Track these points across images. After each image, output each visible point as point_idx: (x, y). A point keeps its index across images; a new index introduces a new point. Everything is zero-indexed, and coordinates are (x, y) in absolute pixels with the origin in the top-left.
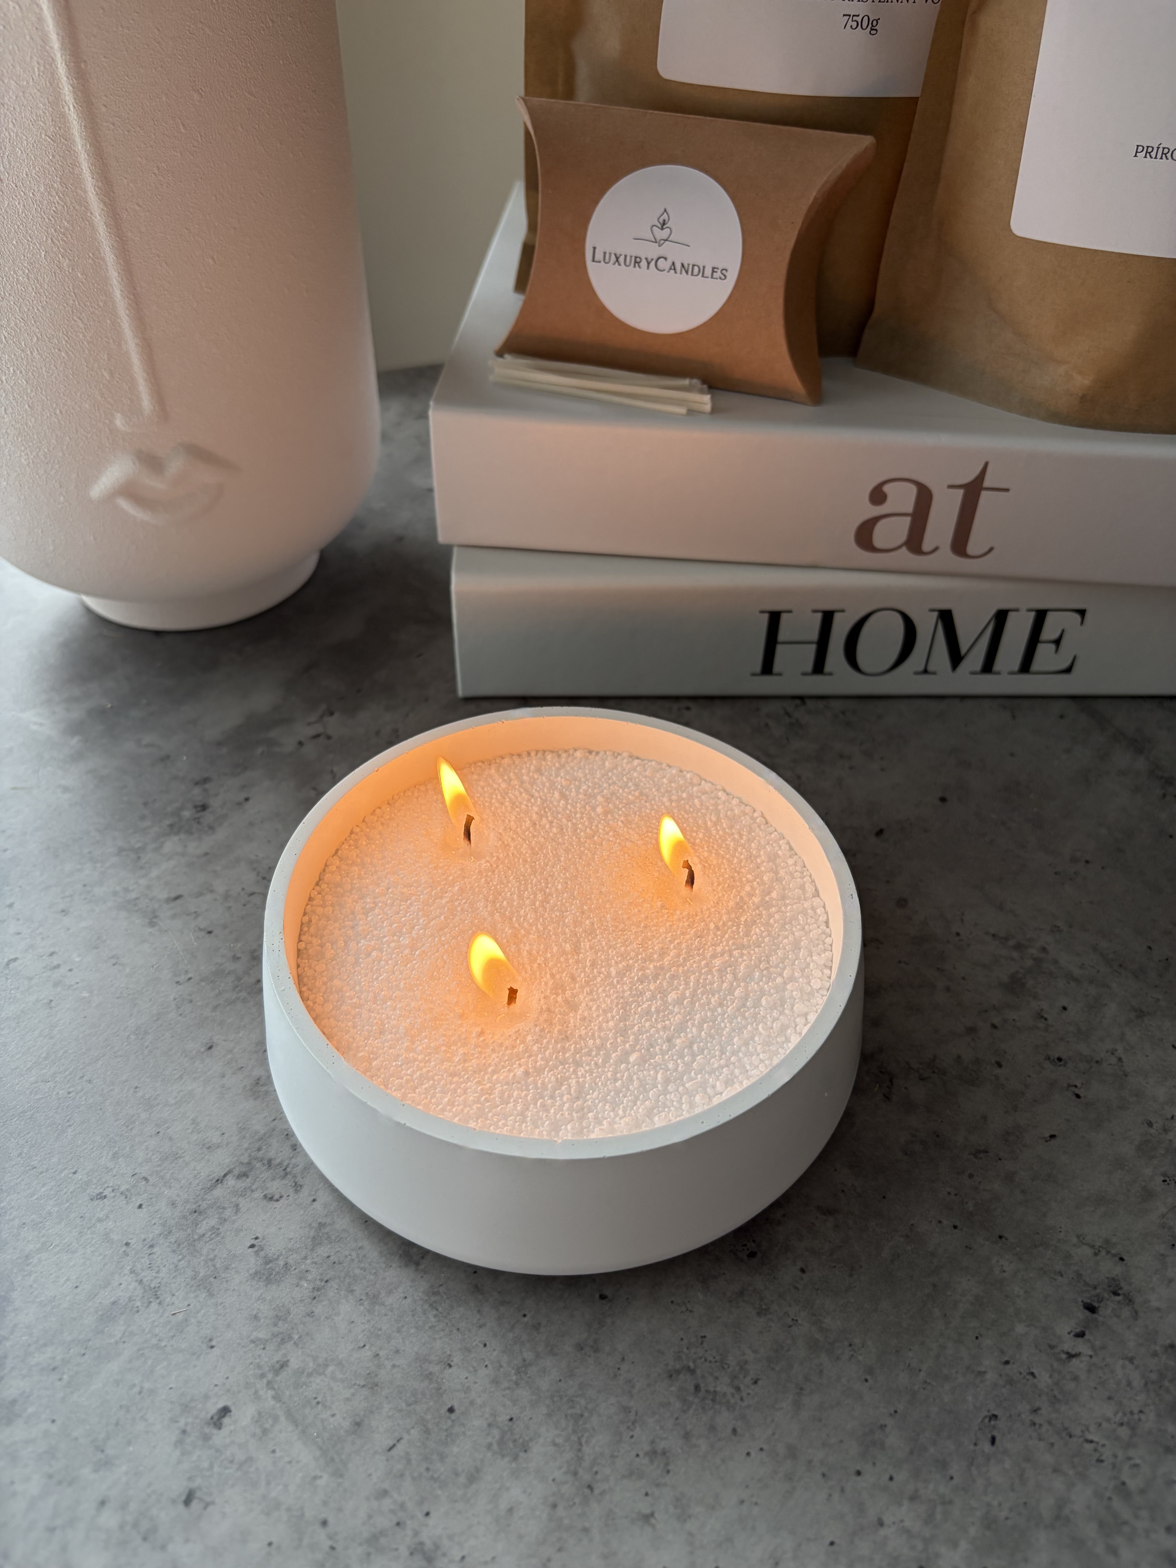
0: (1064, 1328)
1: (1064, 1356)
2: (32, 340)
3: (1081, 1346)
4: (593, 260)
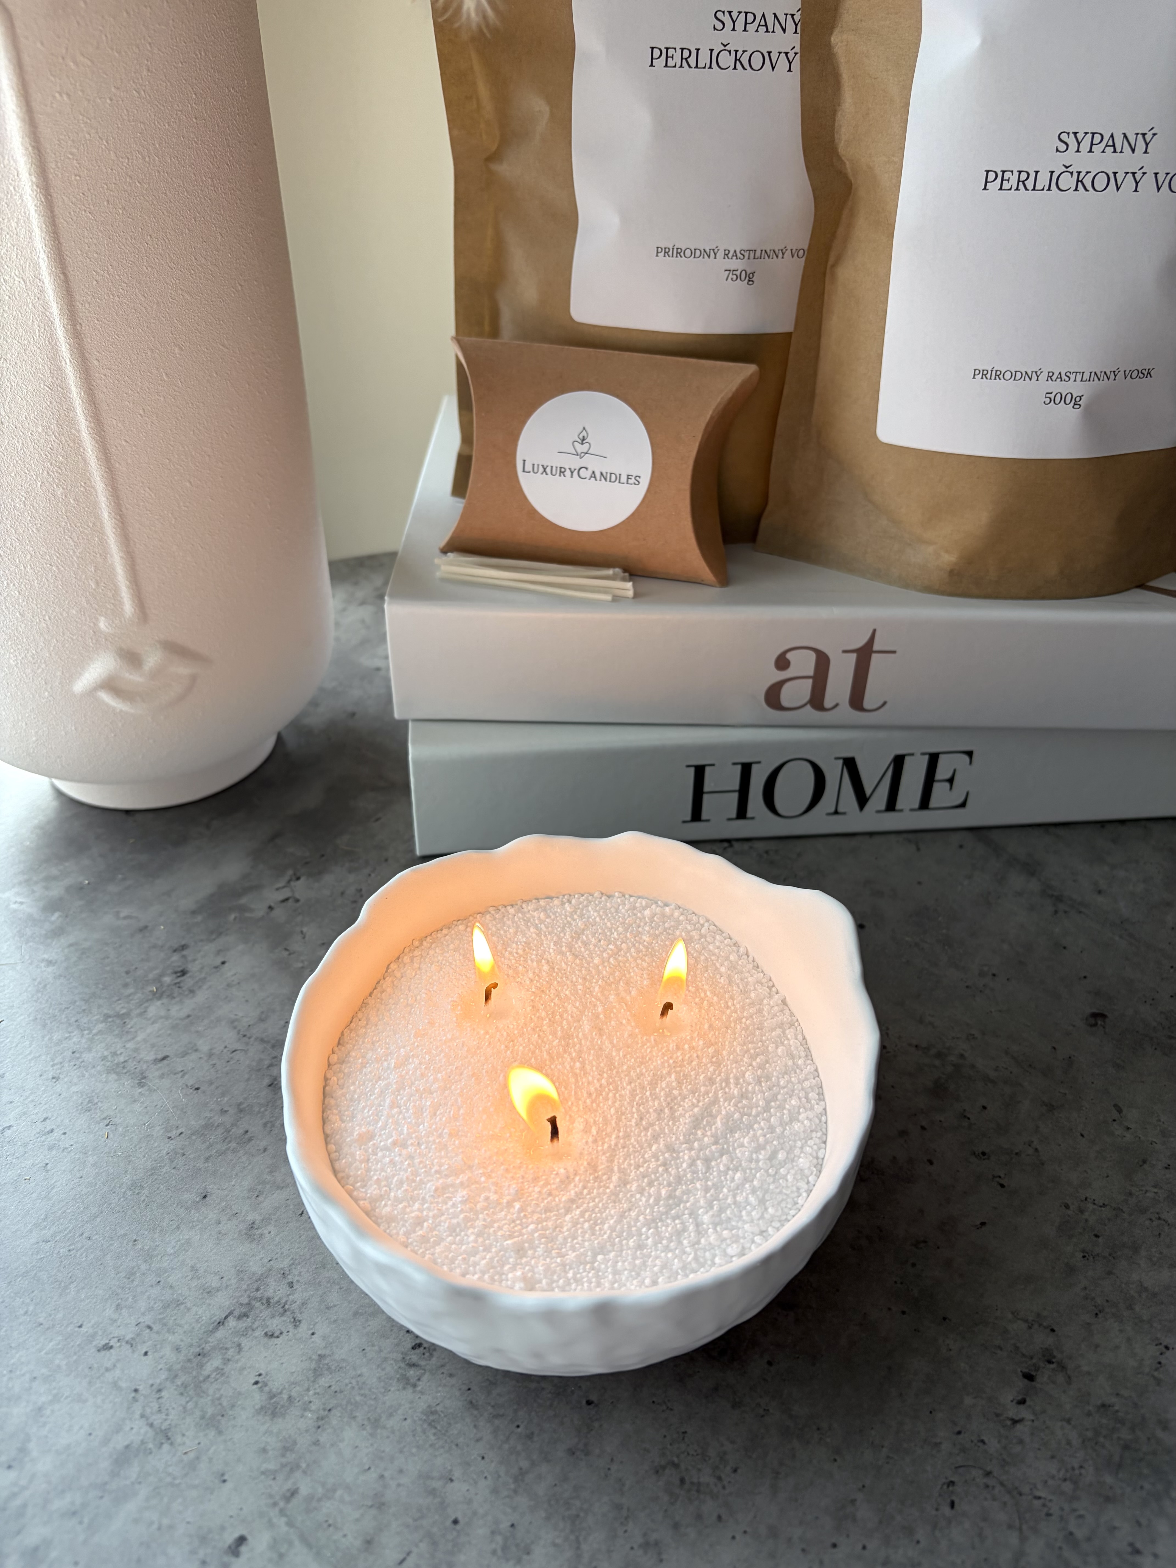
0: (1008, 1397)
1: (1009, 1423)
2: (25, 557)
3: (1023, 1412)
4: (524, 471)
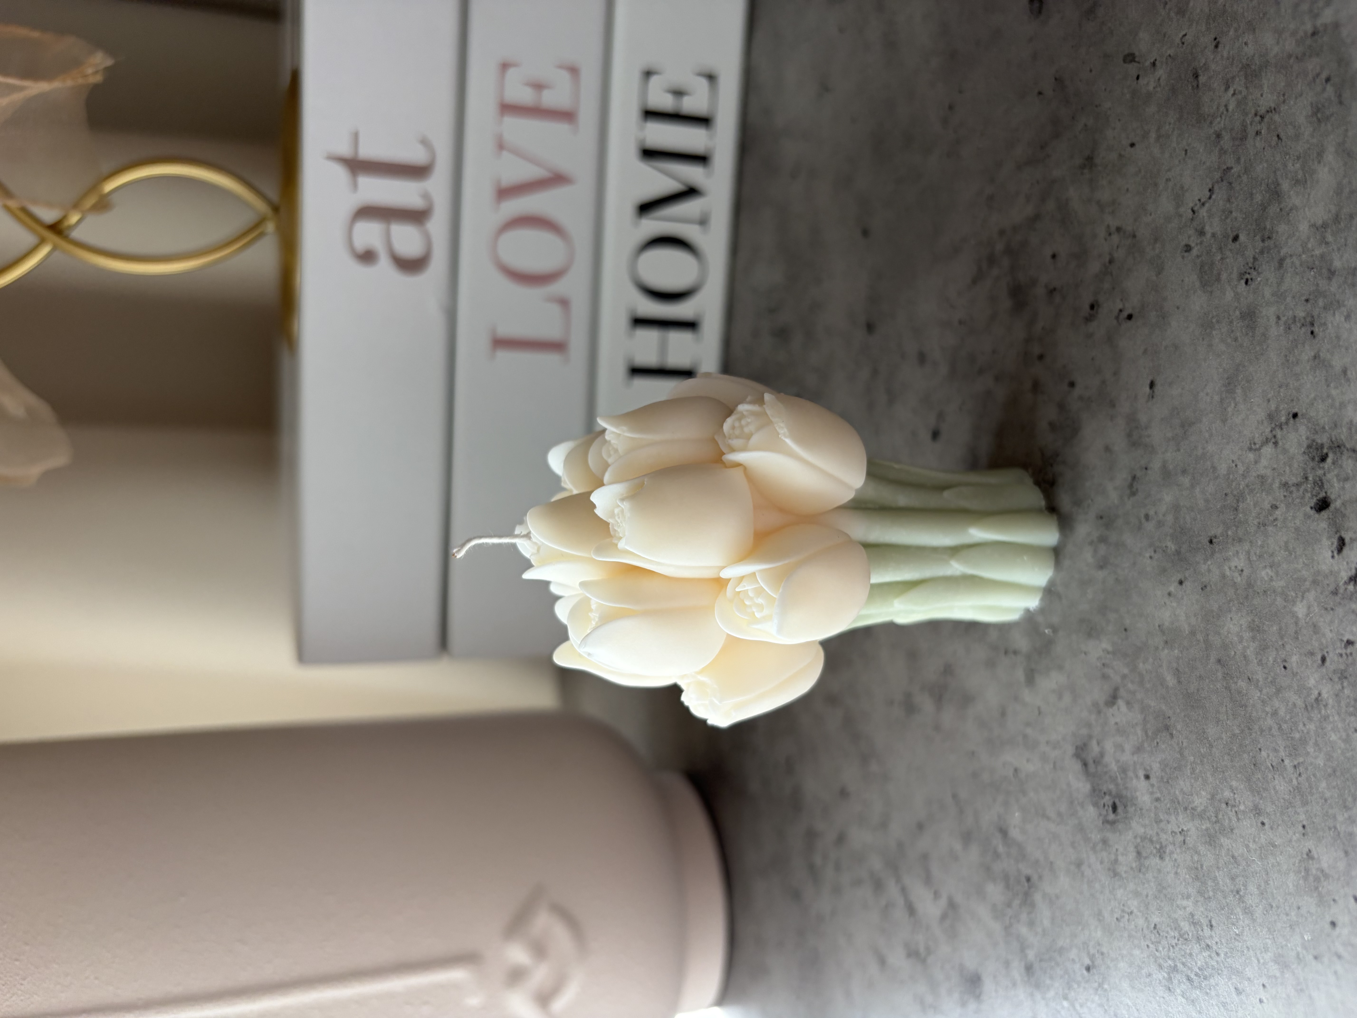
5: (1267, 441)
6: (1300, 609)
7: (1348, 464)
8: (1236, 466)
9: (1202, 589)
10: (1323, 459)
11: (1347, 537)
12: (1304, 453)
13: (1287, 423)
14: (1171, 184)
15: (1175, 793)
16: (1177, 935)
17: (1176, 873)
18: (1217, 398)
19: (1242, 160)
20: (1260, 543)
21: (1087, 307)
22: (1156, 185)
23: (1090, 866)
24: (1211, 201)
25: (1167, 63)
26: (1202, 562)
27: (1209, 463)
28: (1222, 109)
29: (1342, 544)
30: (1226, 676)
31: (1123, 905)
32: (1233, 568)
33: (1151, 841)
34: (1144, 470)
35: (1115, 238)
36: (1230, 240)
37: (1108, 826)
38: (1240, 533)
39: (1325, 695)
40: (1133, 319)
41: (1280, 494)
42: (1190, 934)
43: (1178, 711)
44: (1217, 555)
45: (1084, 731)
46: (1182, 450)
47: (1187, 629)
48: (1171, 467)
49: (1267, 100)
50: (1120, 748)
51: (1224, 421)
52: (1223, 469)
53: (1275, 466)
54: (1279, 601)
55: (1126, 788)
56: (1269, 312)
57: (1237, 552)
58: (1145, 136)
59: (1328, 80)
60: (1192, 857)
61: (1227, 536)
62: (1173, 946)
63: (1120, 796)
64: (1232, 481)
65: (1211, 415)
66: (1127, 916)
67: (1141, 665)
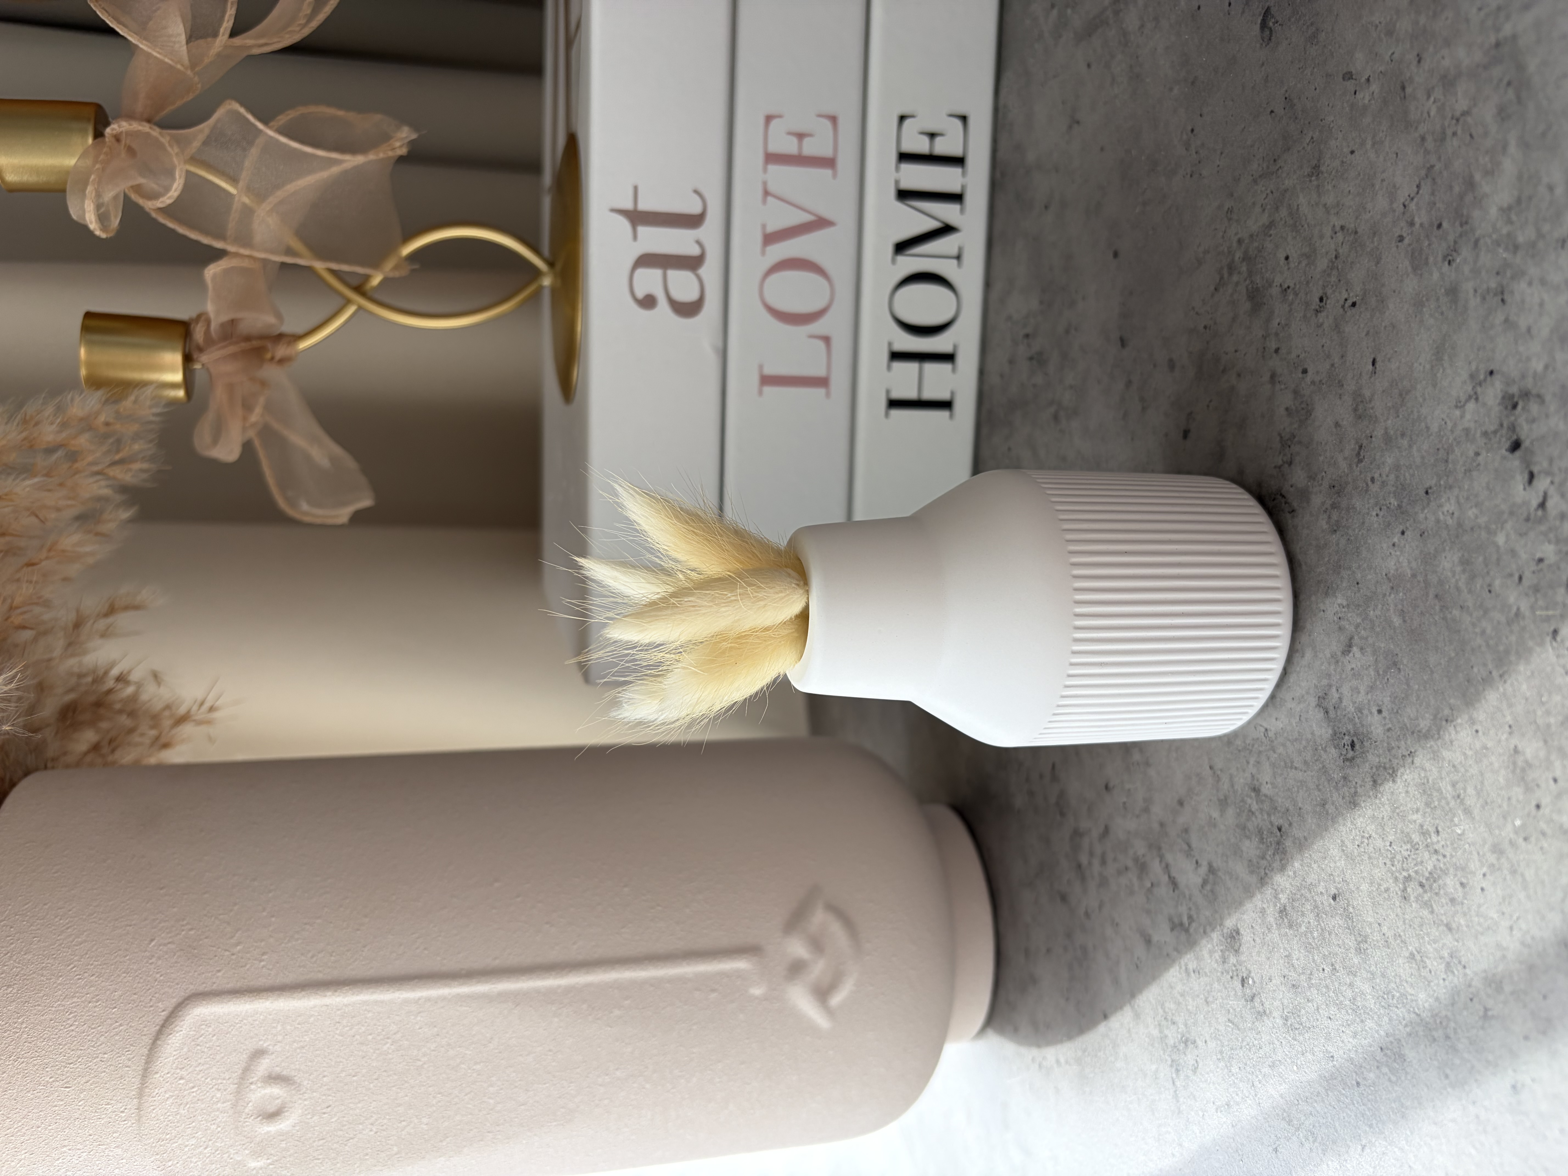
0: (1519, 491)
1: (1540, 513)
3: (1542, 484)
5: (1470, 397)
6: (1501, 539)
7: (1534, 408)
8: (1446, 423)
9: (1421, 535)
10: (1515, 406)
11: (1535, 469)
12: (1499, 404)
13: (1485, 380)
14: (1385, 184)
15: (1403, 721)
16: (1409, 846)
17: (1407, 792)
18: (1428, 366)
19: (1443, 159)
20: (1466, 487)
21: (1318, 300)
22: (1373, 185)
23: (1333, 804)
24: (1419, 196)
25: (1379, 79)
26: (1420, 511)
27: (1423, 425)
28: (1425, 115)
29: (1531, 476)
30: (1443, 608)
31: (1363, 832)
32: (1446, 513)
33: (1385, 768)
34: (1370, 438)
35: (1340, 235)
36: (1435, 228)
37: (1348, 763)
38: (1451, 480)
39: (1522, 609)
40: (1357, 306)
41: (1481, 441)
42: (1420, 843)
43: (1404, 647)
44: (1433, 504)
45: (1325, 682)
46: (1401, 416)
47: (1409, 572)
48: (1392, 433)
49: (1462, 104)
50: (1356, 690)
51: (1434, 386)
52: (1434, 427)
53: (1477, 419)
54: (1484, 535)
55: (1363, 726)
56: (1468, 287)
57: (1449, 498)
58: (1363, 144)
59: (1509, 84)
60: (1419, 774)
61: (1440, 485)
62: (1406, 858)
63: (1356, 734)
64: (1443, 437)
65: (1424, 382)
66: (1366, 841)
67: (1372, 612)
